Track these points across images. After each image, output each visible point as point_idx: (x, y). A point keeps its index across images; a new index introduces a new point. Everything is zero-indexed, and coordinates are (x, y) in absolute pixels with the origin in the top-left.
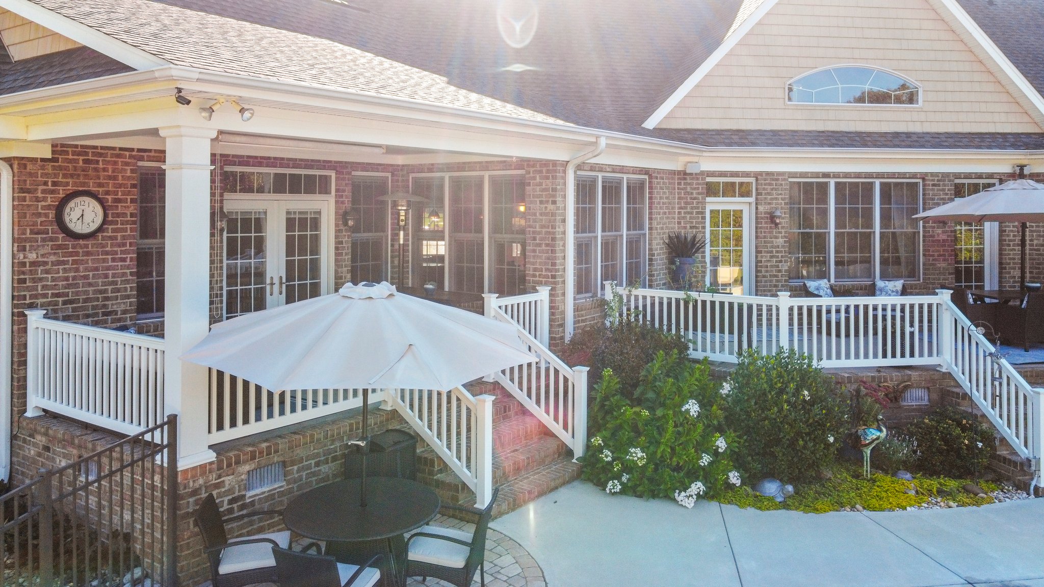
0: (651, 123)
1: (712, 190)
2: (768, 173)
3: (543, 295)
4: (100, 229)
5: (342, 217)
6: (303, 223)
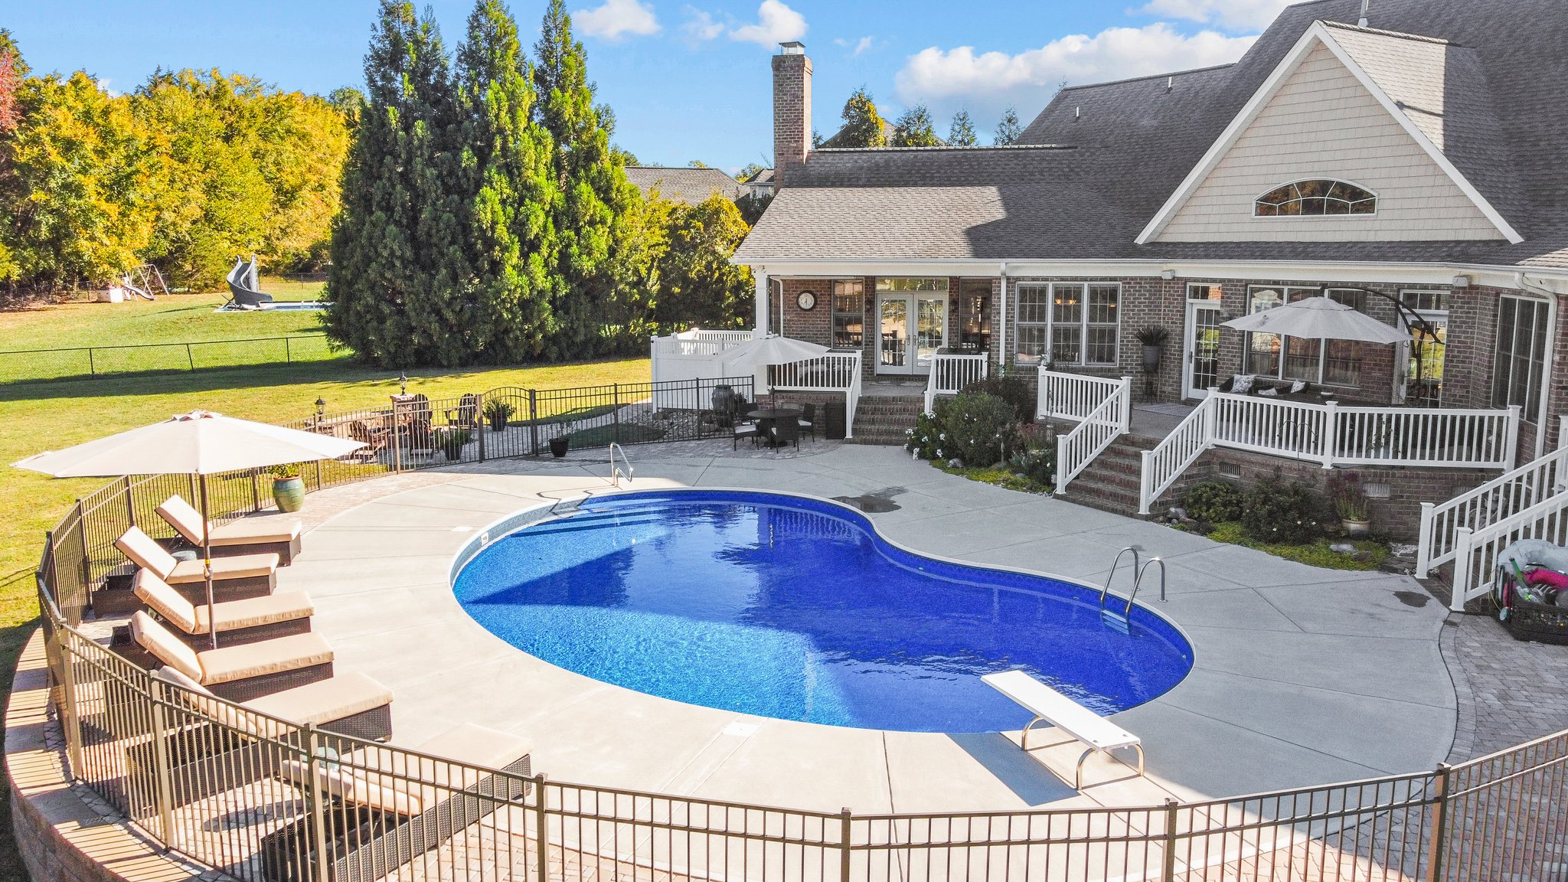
1: (1194, 293)
2: (1230, 280)
3: (983, 357)
4: (814, 307)
5: (951, 304)
6: (930, 306)
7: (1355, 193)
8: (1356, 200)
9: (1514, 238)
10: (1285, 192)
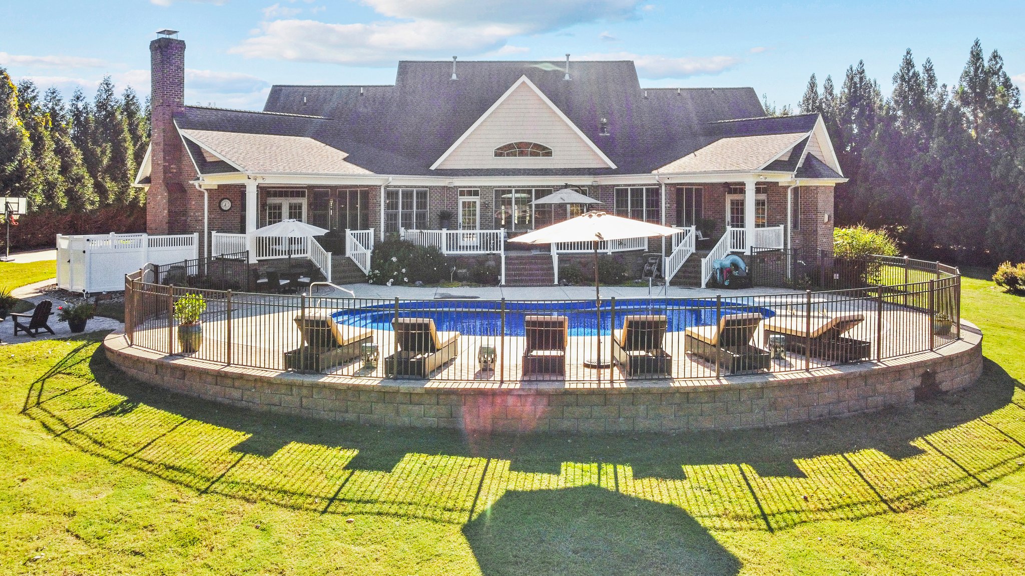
0: (433, 168)
1: (462, 193)
2: (485, 186)
3: (371, 231)
4: (230, 209)
5: (309, 205)
6: (295, 207)
7: (544, 148)
8: (543, 151)
9: (614, 166)
10: (510, 146)
